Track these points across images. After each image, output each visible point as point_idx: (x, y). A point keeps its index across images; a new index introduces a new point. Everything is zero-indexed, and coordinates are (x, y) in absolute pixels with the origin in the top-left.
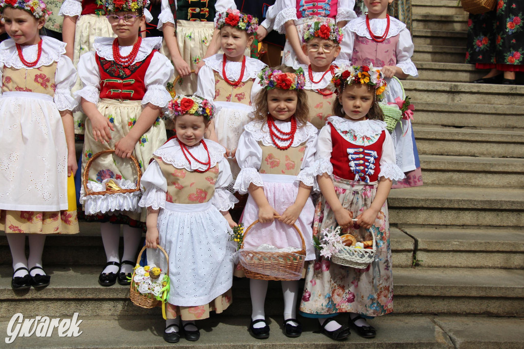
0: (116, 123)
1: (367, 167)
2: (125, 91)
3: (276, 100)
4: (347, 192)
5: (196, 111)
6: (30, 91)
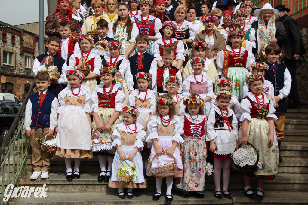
0: (103, 116)
1: (198, 131)
4: (191, 141)
6: (76, 105)
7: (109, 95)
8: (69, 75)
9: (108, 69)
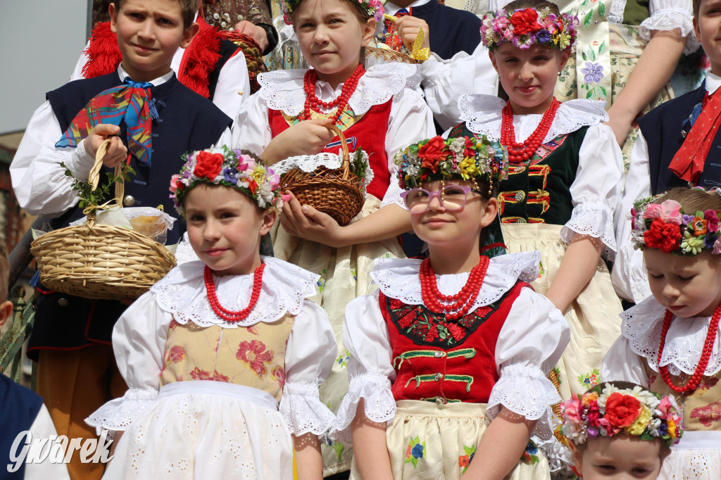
0: (429, 457)
2: (451, 378)
5: (646, 429)
6: (225, 379)
7: (460, 316)
8: (196, 184)
9: (450, 152)
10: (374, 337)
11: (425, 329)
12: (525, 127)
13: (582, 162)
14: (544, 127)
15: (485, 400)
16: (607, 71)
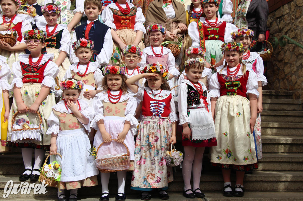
0: (29, 94)
1: (159, 109)
2: (34, 79)
3: (111, 80)
4: (151, 122)
5: (75, 87)
7: (37, 67)
9: (35, 33)
10: (19, 70)
11: (29, 69)
12: (51, 29)
13: (62, 36)
14: (55, 29)
15: (41, 83)
16: (67, 19)
